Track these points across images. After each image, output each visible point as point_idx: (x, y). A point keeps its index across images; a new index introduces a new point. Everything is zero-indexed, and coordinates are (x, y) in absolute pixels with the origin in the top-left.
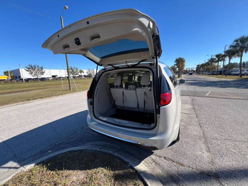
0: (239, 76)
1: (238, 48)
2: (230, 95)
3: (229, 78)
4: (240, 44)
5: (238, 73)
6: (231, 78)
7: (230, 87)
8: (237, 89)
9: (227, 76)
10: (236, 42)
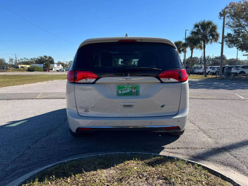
0: (204, 76)
1: (200, 36)
2: (204, 95)
3: (194, 78)
4: (202, 31)
5: (201, 71)
6: (196, 77)
7: (200, 88)
8: (207, 90)
9: (191, 75)
10: (196, 28)
